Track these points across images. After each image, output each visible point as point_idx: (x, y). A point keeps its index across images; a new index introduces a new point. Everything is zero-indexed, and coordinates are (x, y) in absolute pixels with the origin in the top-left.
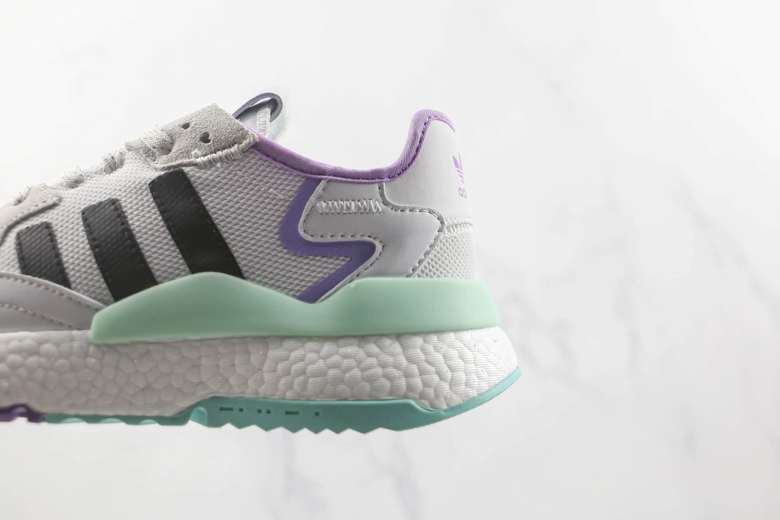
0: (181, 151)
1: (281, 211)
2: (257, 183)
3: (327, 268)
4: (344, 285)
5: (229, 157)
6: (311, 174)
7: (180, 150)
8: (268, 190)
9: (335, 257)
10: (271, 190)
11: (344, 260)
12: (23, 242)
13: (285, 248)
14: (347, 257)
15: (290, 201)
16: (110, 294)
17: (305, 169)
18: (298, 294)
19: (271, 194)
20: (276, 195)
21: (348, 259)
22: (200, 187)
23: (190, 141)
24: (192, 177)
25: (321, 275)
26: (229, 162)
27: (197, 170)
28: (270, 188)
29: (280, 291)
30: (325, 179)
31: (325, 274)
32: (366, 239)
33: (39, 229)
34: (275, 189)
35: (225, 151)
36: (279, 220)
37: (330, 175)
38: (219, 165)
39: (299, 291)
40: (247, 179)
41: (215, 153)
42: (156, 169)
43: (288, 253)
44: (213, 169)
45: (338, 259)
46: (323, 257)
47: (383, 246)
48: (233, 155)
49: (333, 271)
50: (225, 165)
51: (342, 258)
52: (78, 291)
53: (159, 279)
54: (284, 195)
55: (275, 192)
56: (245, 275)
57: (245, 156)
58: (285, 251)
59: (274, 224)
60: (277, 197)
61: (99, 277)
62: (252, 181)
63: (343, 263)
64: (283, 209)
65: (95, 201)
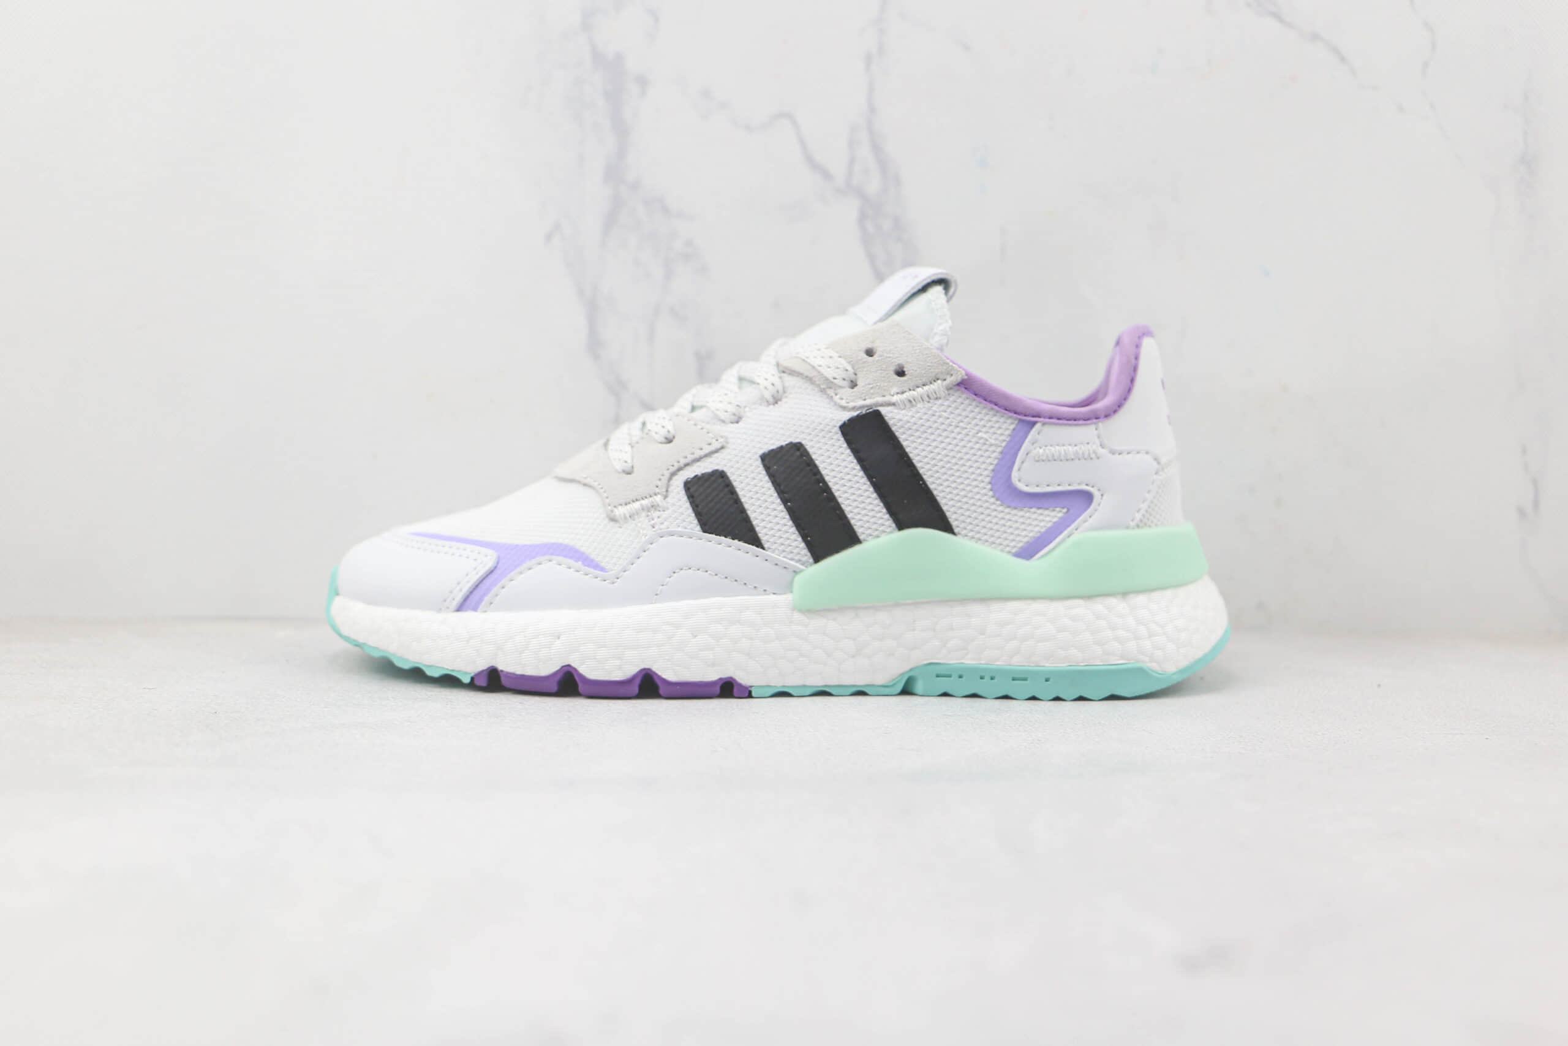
0: (871, 386)
1: (992, 458)
2: (965, 426)
3: (1043, 520)
4: (1063, 541)
5: (931, 396)
6: (1025, 416)
7: (869, 384)
8: (977, 433)
9: (1051, 509)
10: (980, 435)
11: (1060, 511)
12: (696, 495)
13: (997, 500)
14: (1063, 508)
15: (1001, 446)
16: (809, 554)
17: (1019, 410)
18: (1014, 550)
19: (981, 438)
20: (987, 440)
21: (1065, 510)
22: (901, 430)
23: (881, 373)
24: (890, 419)
25: (1037, 529)
26: (931, 401)
27: (896, 411)
28: (980, 431)
29: (995, 548)
30: (1040, 422)
31: (1042, 527)
32: (1084, 487)
33: (713, 478)
34: (987, 432)
35: (926, 388)
36: (991, 467)
37: (1044, 417)
38: (920, 405)
39: (1015, 547)
40: (952, 422)
41: (914, 390)
42: (844, 408)
43: (1001, 505)
44: (914, 409)
45: (1054, 510)
46: (1039, 508)
47: (1102, 495)
48: (935, 393)
49: (1049, 525)
50: (928, 405)
51: (1058, 509)
52: (773, 552)
53: (861, 537)
54: (996, 439)
55: (985, 436)
56: (956, 530)
57: (949, 394)
58: (998, 502)
59: (986, 473)
60: (987, 443)
61: (795, 535)
62: (959, 423)
63: (1060, 515)
64: (995, 455)
65: (773, 444)
